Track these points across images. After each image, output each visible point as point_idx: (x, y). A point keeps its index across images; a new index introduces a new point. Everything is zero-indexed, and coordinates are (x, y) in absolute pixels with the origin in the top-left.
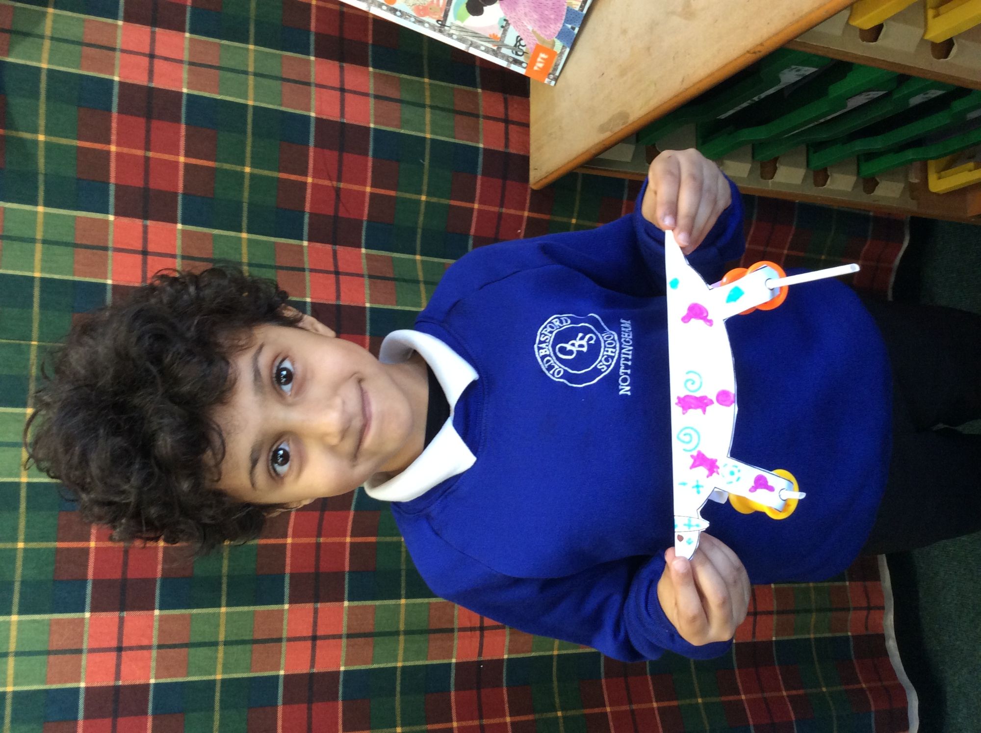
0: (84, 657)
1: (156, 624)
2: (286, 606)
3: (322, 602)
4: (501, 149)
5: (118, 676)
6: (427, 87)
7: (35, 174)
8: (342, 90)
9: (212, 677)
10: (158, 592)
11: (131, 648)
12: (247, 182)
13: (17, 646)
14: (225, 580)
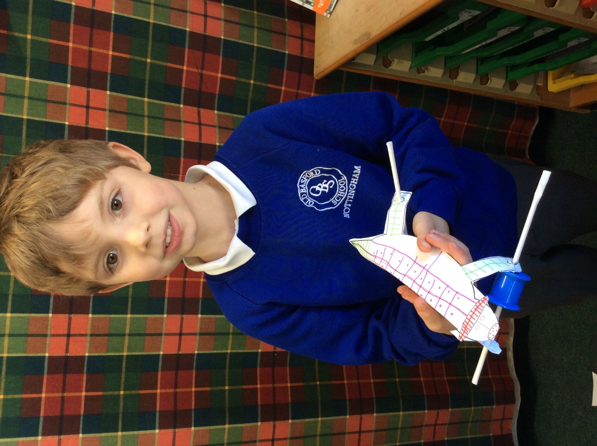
0: (48, 339)
1: (90, 322)
2: (165, 316)
3: (186, 314)
4: (299, 54)
5: (67, 351)
6: (255, 16)
7: (25, 58)
8: (206, 16)
9: (121, 354)
10: (91, 304)
11: (75, 335)
12: (148, 68)
13: (10, 331)
14: (130, 299)
